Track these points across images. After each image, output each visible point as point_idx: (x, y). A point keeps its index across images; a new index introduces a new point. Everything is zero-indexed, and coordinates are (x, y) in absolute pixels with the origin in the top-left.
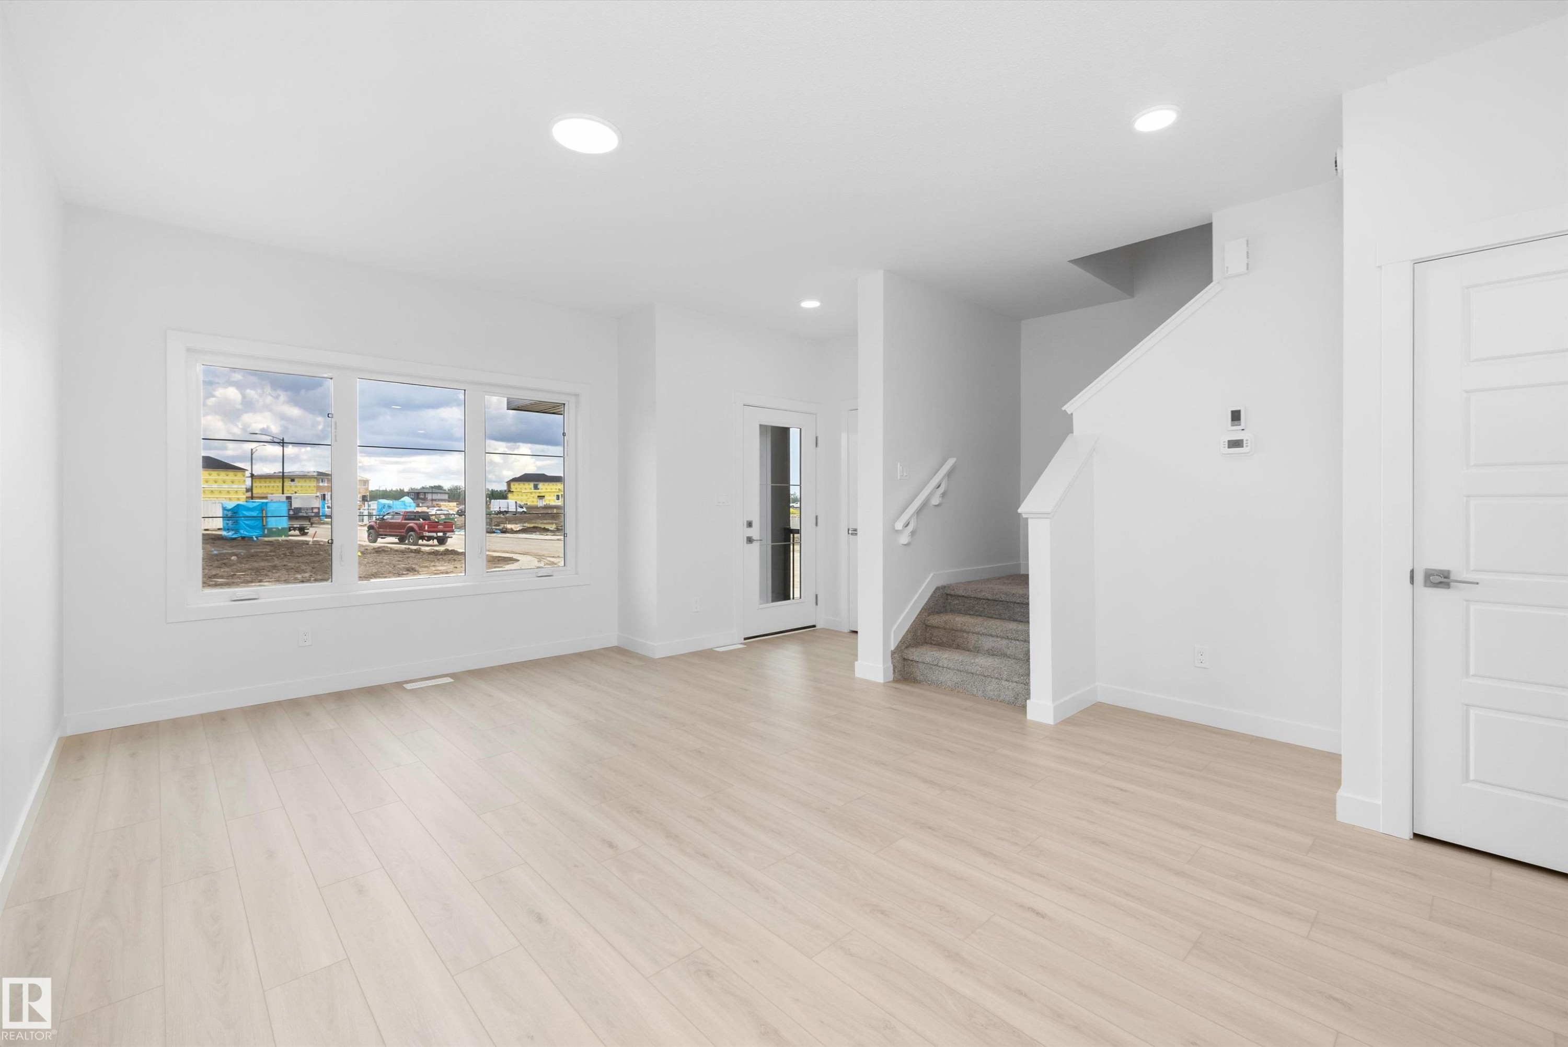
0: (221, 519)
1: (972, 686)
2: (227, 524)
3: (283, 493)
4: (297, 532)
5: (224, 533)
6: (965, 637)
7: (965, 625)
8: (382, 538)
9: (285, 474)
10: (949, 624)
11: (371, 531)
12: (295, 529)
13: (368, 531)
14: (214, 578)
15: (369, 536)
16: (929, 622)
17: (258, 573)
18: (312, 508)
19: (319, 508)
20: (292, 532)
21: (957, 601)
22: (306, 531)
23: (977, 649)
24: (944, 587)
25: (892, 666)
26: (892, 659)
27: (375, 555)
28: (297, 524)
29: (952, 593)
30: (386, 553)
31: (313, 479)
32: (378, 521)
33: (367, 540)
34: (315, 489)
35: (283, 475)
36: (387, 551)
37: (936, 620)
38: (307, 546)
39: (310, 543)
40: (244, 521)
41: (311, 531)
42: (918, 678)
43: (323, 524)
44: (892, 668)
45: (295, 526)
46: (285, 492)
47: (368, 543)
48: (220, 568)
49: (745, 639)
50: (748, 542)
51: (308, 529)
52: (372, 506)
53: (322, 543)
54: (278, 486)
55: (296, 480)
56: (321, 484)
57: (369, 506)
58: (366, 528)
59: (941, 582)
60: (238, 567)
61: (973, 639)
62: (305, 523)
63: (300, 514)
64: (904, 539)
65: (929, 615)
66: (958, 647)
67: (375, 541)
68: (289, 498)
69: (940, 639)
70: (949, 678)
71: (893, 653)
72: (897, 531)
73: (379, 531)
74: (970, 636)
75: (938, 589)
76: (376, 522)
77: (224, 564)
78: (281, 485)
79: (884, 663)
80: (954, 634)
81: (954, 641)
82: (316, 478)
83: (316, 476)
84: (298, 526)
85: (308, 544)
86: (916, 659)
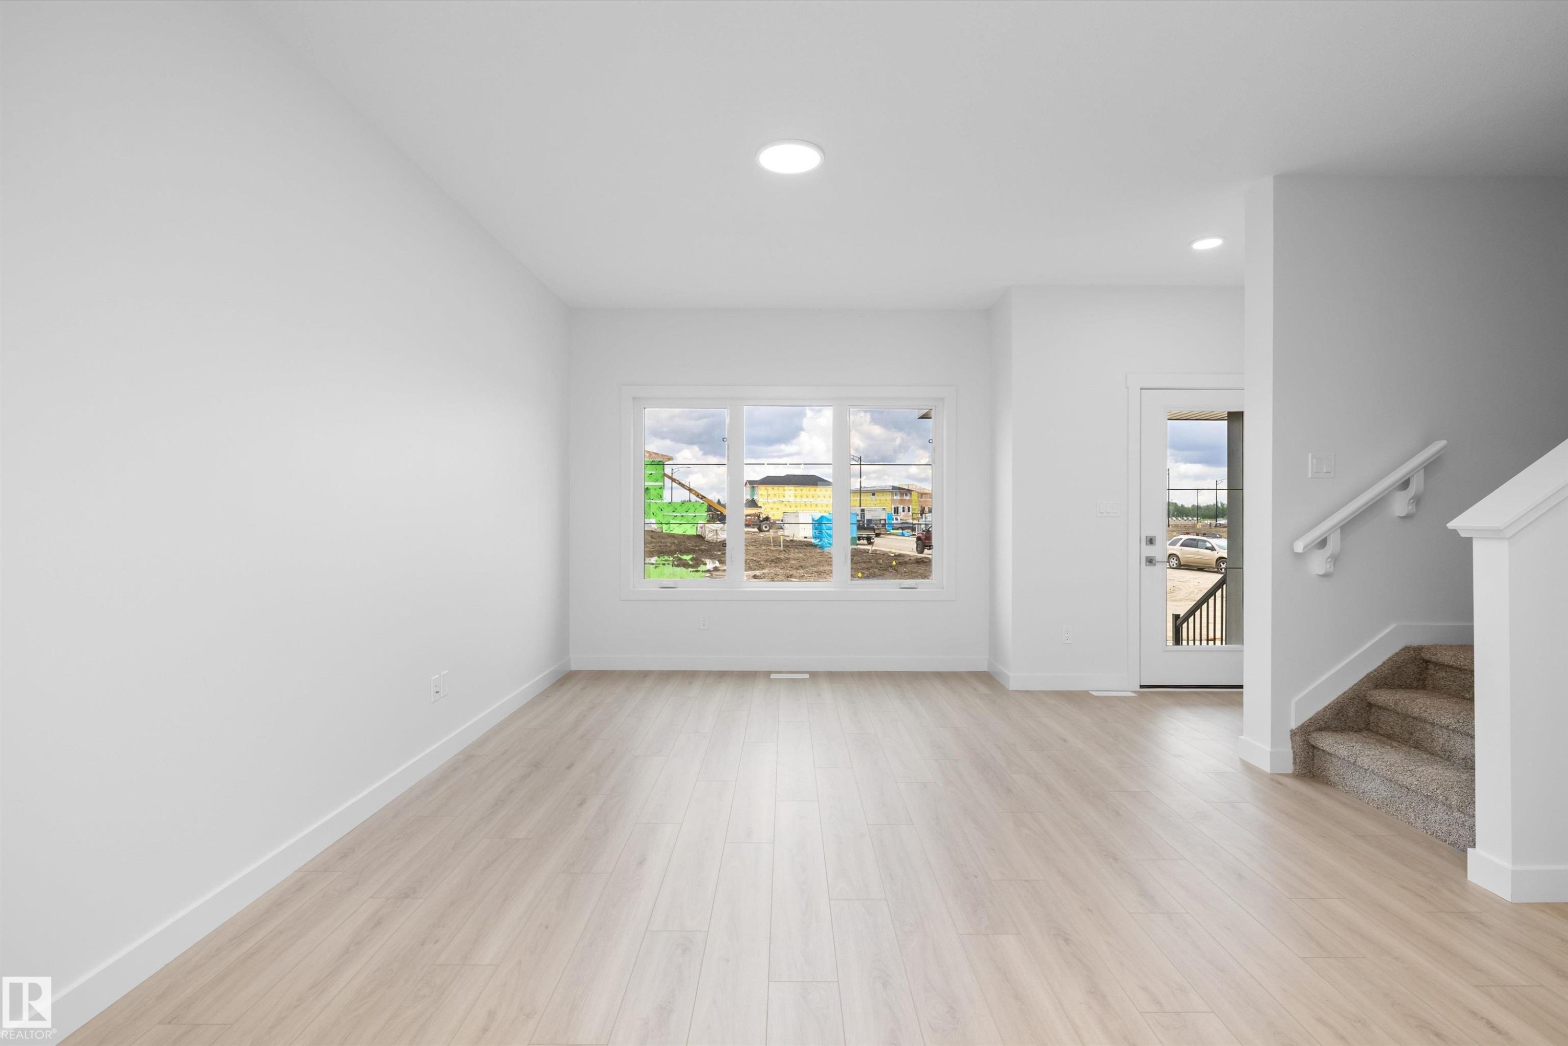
0: (811, 525)
1: (1407, 808)
2: (815, 533)
3: (860, 506)
4: (865, 542)
5: (813, 541)
6: (1428, 730)
7: (1425, 711)
8: (928, 549)
9: (862, 489)
10: (1400, 707)
11: (919, 542)
12: (863, 538)
13: (917, 542)
14: (791, 577)
15: (917, 547)
16: (1372, 699)
17: (820, 576)
18: (880, 520)
19: (885, 520)
20: (862, 541)
21: (1444, 674)
22: (872, 541)
23: (1448, 754)
24: (1420, 649)
25: (1291, 751)
26: (1292, 742)
27: (915, 565)
28: (865, 534)
29: (1434, 658)
30: (925, 564)
31: (888, 493)
32: (924, 533)
33: (915, 550)
34: (890, 502)
35: (860, 490)
36: (926, 562)
37: (1383, 697)
38: (867, 554)
39: (870, 552)
40: (827, 531)
41: (877, 540)
42: (1331, 779)
43: (889, 534)
44: (1292, 756)
45: (864, 536)
46: (862, 505)
47: (916, 554)
48: (797, 569)
49: (1142, 687)
50: (1147, 563)
51: (874, 539)
52: (928, 518)
53: (878, 552)
54: (856, 500)
55: (876, 494)
56: (895, 498)
57: (926, 518)
58: (915, 539)
59: (1416, 641)
60: (810, 570)
61: (1441, 738)
62: (872, 534)
63: (871, 525)
64: (1318, 564)
65: (1376, 687)
66: (1418, 746)
67: (922, 552)
68: (863, 510)
69: (1391, 728)
70: (1375, 788)
71: (1293, 734)
72: (1298, 555)
73: (926, 543)
74: (1437, 731)
75: (1406, 649)
76: (922, 534)
77: (801, 566)
78: (859, 499)
79: (1274, 744)
80: (1411, 724)
81: (1411, 734)
82: (891, 492)
83: (891, 490)
84: (866, 536)
85: (868, 553)
86: (1327, 748)
